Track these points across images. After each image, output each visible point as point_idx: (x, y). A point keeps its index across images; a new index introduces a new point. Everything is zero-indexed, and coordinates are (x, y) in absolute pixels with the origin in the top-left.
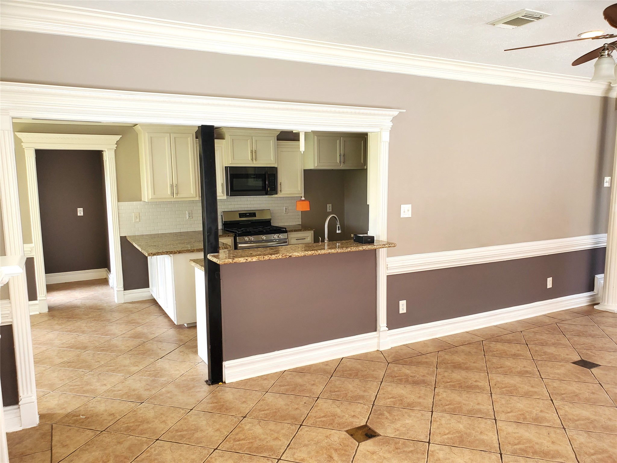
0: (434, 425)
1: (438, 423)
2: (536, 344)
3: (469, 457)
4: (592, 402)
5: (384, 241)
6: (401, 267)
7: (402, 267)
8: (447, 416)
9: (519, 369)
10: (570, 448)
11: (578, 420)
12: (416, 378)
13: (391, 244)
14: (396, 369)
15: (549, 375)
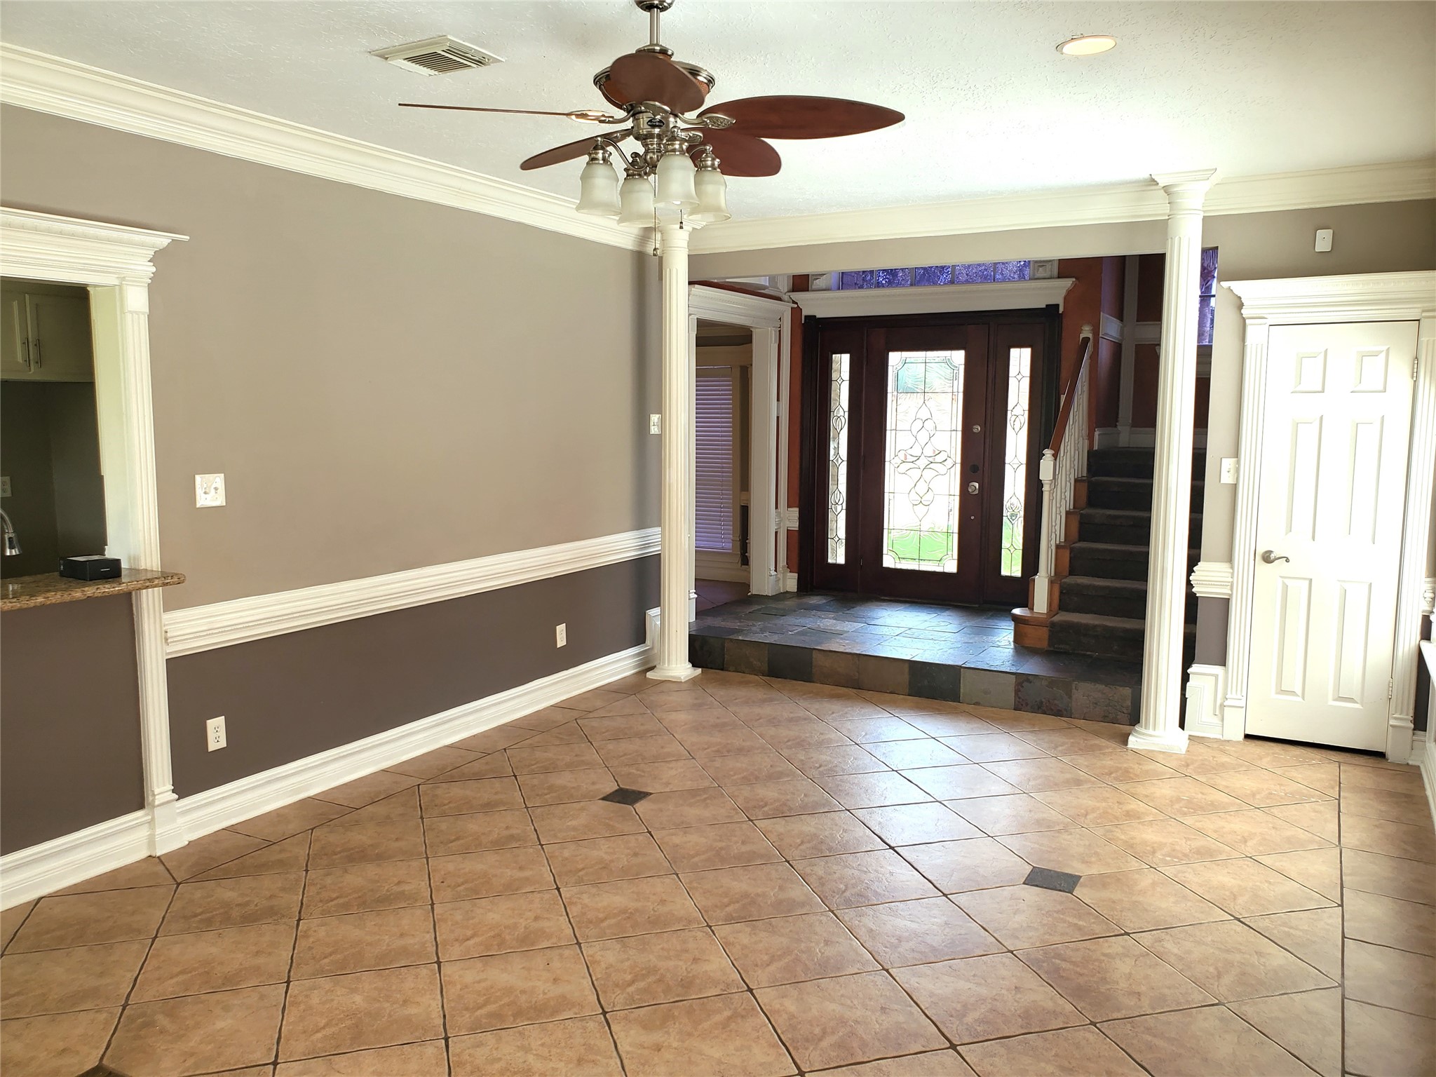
0: (291, 1016)
1: (302, 1007)
2: (534, 771)
3: (374, 1068)
4: (632, 874)
5: (152, 571)
6: (205, 633)
7: (208, 632)
8: (325, 983)
9: (495, 836)
10: (587, 982)
11: (606, 918)
12: (253, 907)
13: (170, 578)
14: (198, 894)
15: (555, 836)
